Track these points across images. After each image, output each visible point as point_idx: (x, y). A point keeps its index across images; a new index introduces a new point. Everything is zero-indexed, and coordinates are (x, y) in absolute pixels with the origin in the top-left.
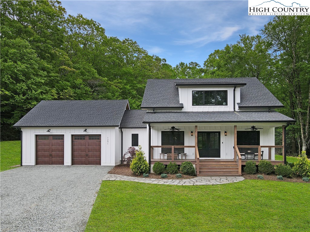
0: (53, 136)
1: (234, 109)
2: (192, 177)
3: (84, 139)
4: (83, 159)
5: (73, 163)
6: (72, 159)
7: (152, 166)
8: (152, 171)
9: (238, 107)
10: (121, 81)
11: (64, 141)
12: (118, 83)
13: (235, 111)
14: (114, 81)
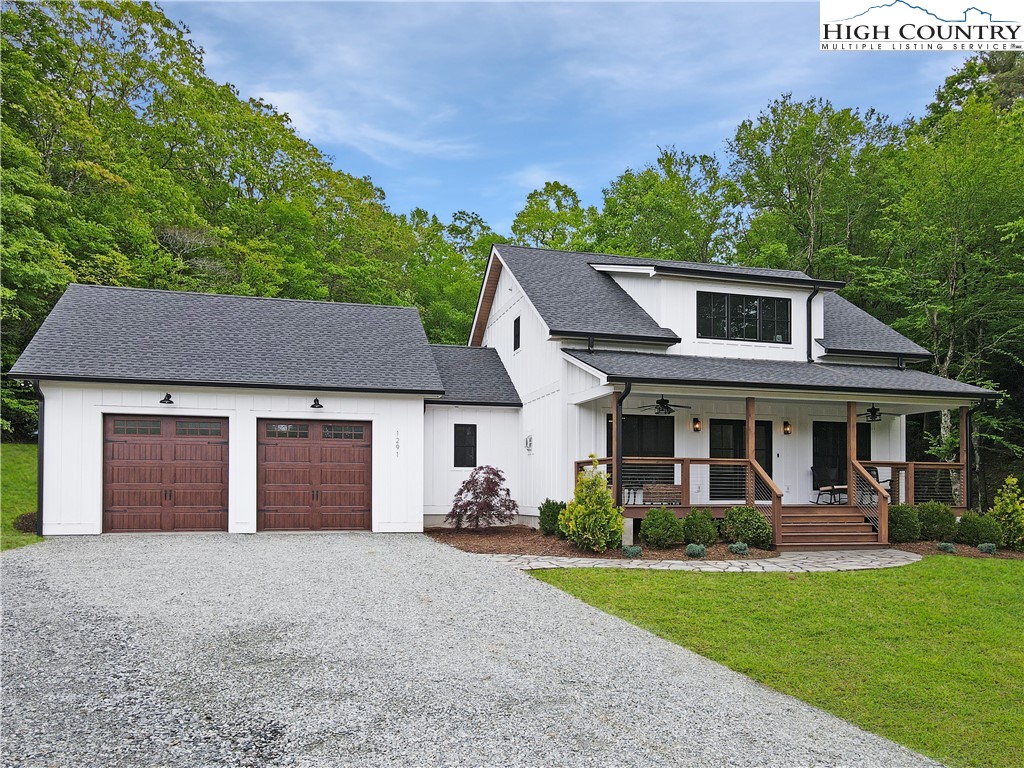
0: (180, 420)
1: (809, 354)
3: (306, 436)
4: (303, 510)
5: (263, 524)
6: (258, 510)
7: (629, 523)
8: (627, 540)
9: (818, 351)
10: (275, 245)
11: (227, 443)
12: (263, 251)
13: (810, 361)
14: (251, 243)
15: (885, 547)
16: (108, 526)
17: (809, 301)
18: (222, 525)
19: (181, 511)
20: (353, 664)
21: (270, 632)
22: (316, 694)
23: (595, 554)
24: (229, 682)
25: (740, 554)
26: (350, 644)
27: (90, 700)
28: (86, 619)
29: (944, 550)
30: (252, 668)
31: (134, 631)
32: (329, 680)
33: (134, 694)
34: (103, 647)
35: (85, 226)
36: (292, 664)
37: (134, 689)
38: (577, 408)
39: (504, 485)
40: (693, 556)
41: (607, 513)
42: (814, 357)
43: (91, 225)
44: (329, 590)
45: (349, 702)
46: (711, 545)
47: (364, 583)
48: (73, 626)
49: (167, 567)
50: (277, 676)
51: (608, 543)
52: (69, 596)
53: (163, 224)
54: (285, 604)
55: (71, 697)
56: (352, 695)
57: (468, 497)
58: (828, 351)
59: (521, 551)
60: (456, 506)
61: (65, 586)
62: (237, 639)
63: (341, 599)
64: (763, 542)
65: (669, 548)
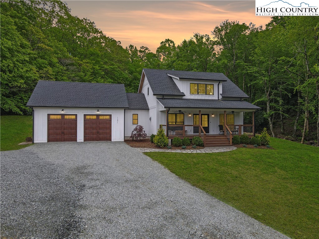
1: (218, 98)
2: (202, 147)
4: (95, 136)
5: (86, 139)
6: (84, 136)
7: (170, 140)
8: (170, 144)
9: (220, 97)
10: (90, 61)
11: (77, 120)
12: (87, 63)
13: (219, 99)
14: (84, 61)
15: (231, 146)
16: (49, 140)
17: (218, 85)
18: (75, 140)
19: (66, 137)
20: (100, 174)
21: (84, 167)
22: (92, 179)
23: (161, 148)
24: (76, 177)
25: (194, 148)
26: (100, 170)
27: (51, 180)
28: (48, 164)
29: (244, 146)
30: (81, 174)
31: (58, 167)
32: (95, 177)
33: (59, 179)
34: (52, 170)
35: (40, 60)
36: (88, 174)
37: (59, 178)
38: (160, 112)
39: (143, 130)
40: (183, 149)
41: (164, 138)
42: (220, 99)
43: (42, 60)
44: (98, 158)
45: (98, 181)
46: (189, 146)
47: (106, 156)
48: (45, 166)
49: (63, 152)
50: (85, 176)
51: (164, 146)
52: (44, 159)
53: (60, 58)
54: (88, 161)
55: (48, 180)
56: (99, 180)
57: (135, 132)
58: (223, 97)
59: (145, 147)
60: (132, 135)
61: (42, 157)
62: (78, 169)
63: (100, 160)
64: (201, 145)
65: (178, 146)
